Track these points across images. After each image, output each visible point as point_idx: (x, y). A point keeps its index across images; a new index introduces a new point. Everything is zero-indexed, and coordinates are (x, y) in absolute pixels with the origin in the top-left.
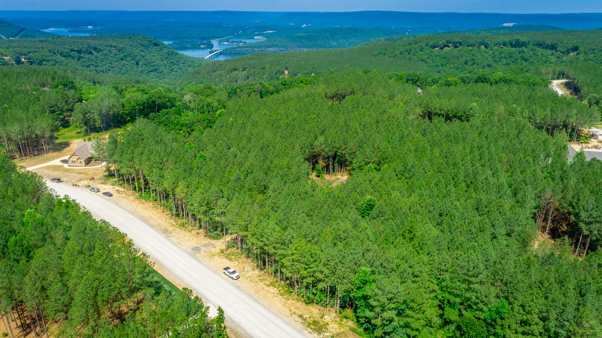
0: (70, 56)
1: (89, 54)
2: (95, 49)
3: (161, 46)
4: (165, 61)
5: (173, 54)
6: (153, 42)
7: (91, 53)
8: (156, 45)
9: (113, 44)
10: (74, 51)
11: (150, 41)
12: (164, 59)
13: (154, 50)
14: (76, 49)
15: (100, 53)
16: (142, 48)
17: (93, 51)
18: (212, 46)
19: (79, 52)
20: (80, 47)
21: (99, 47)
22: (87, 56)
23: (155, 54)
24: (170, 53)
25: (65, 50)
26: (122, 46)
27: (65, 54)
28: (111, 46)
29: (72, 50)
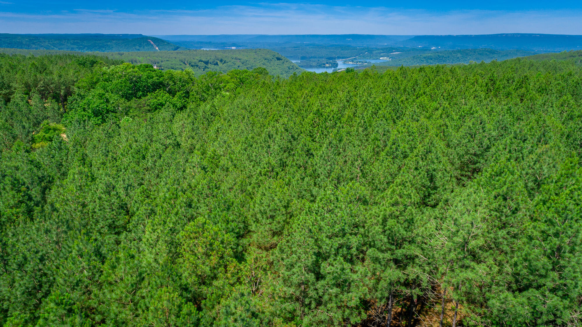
0: (197, 66)
1: (215, 65)
2: (221, 61)
3: (283, 61)
4: (285, 74)
5: (293, 68)
6: (277, 56)
7: (217, 64)
8: (278, 59)
9: (239, 57)
10: (202, 61)
11: (274, 56)
12: (284, 72)
13: (276, 64)
14: (203, 60)
15: (225, 64)
16: (266, 61)
17: (219, 62)
18: (337, 65)
19: (207, 63)
20: (208, 58)
21: (225, 59)
22: (213, 66)
23: (276, 68)
24: (291, 67)
25: (194, 61)
26: (246, 58)
27: (193, 64)
28: (236, 59)
29: (200, 61)
